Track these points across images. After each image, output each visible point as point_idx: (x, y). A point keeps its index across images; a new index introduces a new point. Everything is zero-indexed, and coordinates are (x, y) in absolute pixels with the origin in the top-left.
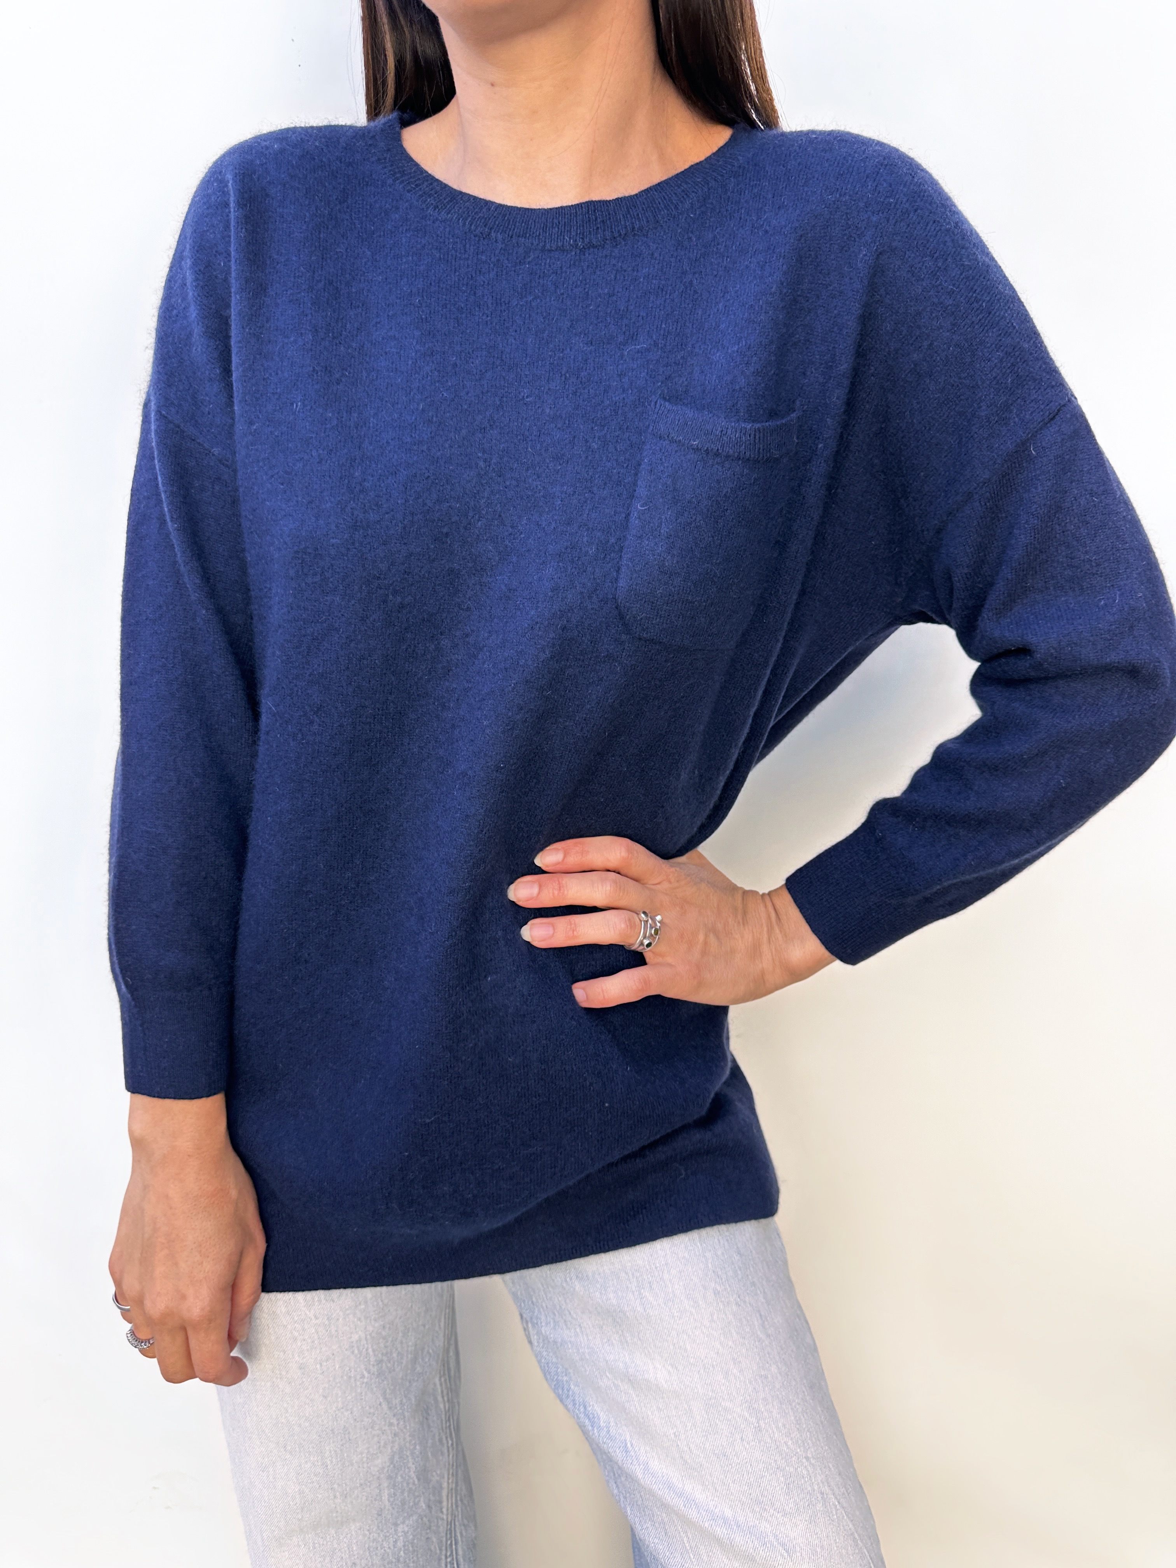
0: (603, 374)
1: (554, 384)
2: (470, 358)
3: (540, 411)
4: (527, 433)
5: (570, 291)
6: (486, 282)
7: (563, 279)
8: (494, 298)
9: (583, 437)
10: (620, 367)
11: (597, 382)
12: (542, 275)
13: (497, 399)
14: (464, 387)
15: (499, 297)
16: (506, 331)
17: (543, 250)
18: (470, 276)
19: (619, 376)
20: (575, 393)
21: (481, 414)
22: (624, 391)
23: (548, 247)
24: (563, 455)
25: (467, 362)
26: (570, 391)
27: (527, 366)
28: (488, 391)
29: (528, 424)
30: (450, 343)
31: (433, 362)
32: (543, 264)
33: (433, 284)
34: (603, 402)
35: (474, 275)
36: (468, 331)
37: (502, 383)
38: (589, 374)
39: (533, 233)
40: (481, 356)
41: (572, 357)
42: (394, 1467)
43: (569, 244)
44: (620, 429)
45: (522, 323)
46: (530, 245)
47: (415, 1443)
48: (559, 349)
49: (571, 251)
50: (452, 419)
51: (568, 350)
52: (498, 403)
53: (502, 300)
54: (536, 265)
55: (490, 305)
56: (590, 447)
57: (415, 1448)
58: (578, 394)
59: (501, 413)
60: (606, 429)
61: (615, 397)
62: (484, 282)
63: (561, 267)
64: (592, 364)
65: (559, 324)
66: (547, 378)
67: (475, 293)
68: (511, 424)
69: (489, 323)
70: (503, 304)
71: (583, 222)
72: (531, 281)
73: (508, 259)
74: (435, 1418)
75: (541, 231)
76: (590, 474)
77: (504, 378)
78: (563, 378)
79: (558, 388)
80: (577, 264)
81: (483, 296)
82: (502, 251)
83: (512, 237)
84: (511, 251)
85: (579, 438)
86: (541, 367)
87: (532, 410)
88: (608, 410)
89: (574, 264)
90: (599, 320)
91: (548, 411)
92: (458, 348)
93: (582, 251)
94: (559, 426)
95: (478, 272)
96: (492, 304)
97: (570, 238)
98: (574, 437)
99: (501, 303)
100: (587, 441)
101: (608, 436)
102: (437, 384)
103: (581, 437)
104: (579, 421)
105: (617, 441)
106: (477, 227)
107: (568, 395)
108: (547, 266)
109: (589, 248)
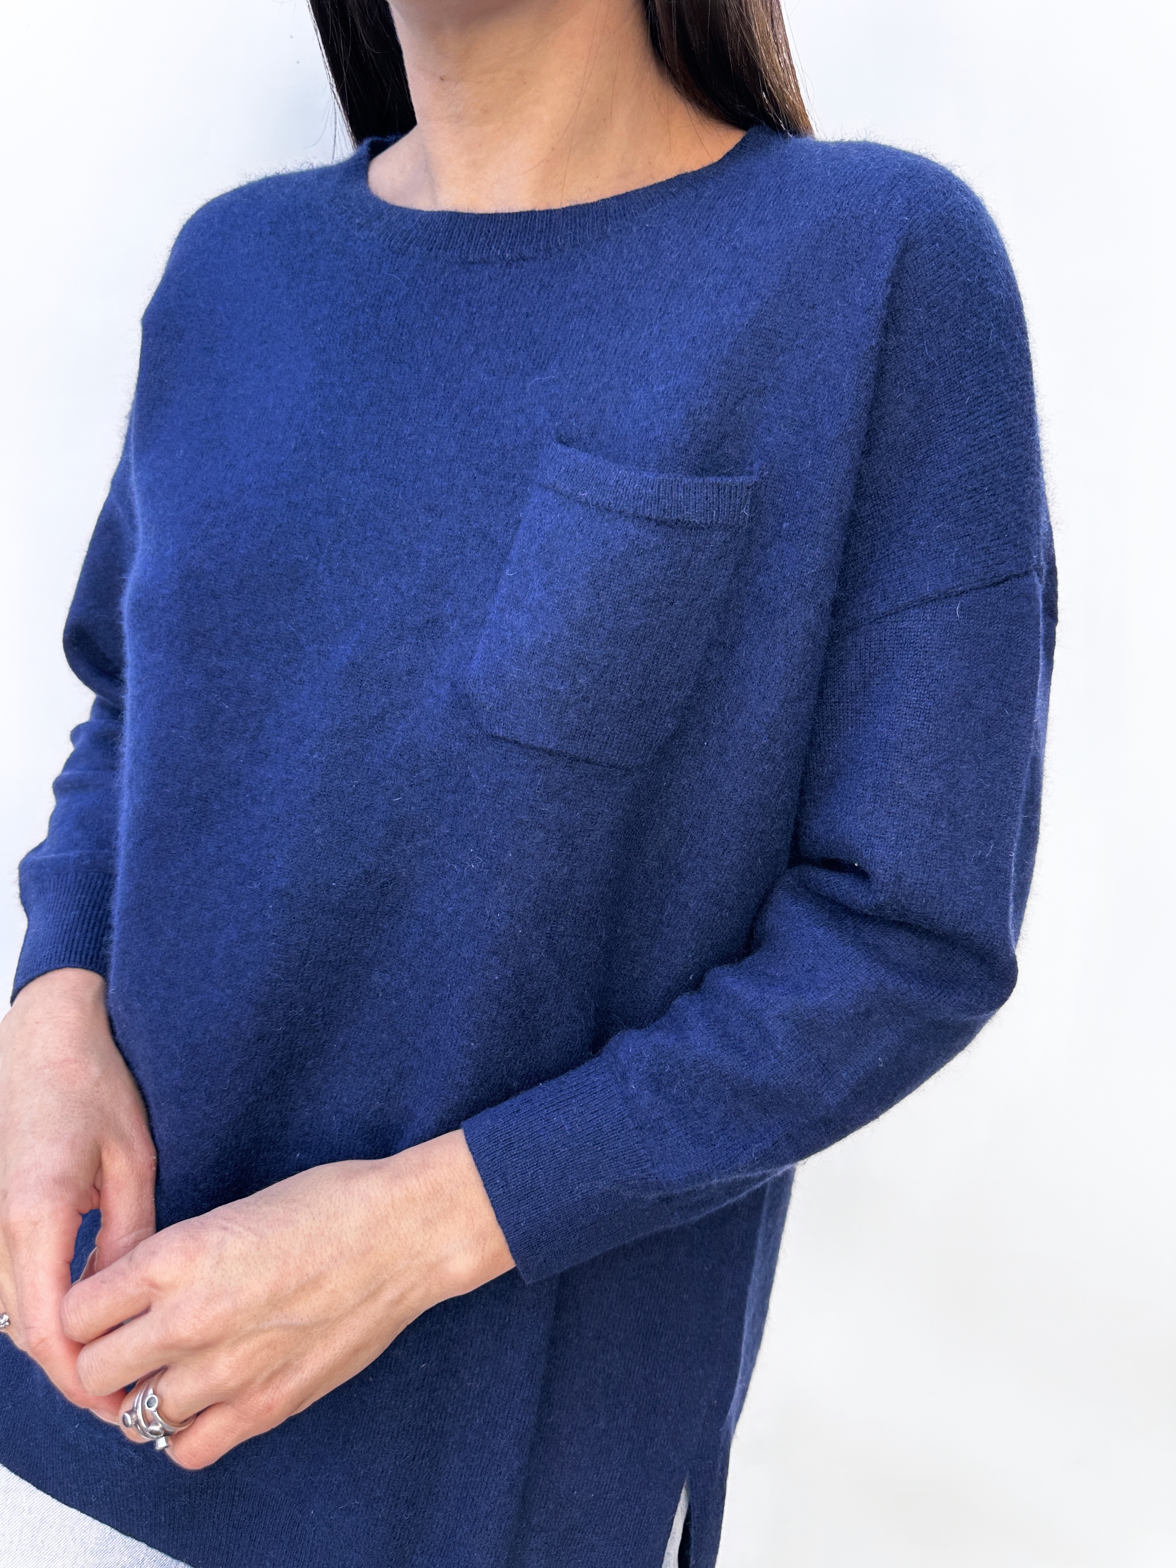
0: (500, 409)
2: (354, 389)
4: (402, 478)
6: (394, 303)
7: (479, 296)
8: (398, 320)
9: (465, 486)
10: (522, 400)
11: (490, 419)
12: (456, 292)
13: (375, 437)
14: (342, 422)
15: (404, 318)
16: (400, 357)
17: (463, 263)
19: (518, 411)
20: (463, 432)
21: (354, 454)
23: (471, 259)
24: (436, 506)
27: (417, 400)
28: (366, 428)
29: (404, 467)
32: (461, 279)
34: (491, 444)
37: (385, 418)
39: (456, 244)
41: (470, 388)
43: (498, 256)
44: (506, 476)
45: (419, 348)
46: (448, 258)
48: (457, 379)
49: (498, 263)
51: (467, 380)
52: (376, 441)
53: (407, 322)
54: (451, 281)
58: (468, 433)
59: (377, 453)
61: (508, 437)
62: (391, 303)
63: (481, 283)
64: (490, 397)
66: (435, 414)
68: (386, 467)
71: (518, 232)
75: (465, 242)
76: (464, 531)
77: (388, 413)
80: (499, 278)
81: (382, 318)
82: (416, 268)
83: (428, 251)
84: (427, 267)
85: (458, 486)
86: (432, 400)
87: (411, 450)
88: (496, 454)
89: (496, 279)
90: (511, 344)
91: (429, 452)
92: (347, 379)
93: (509, 263)
94: (439, 470)
95: (385, 293)
96: (394, 326)
97: (500, 250)
99: (403, 326)
100: (466, 491)
101: (493, 485)
102: (314, 420)
103: (461, 485)
104: (462, 465)
106: (396, 243)
109: (518, 260)
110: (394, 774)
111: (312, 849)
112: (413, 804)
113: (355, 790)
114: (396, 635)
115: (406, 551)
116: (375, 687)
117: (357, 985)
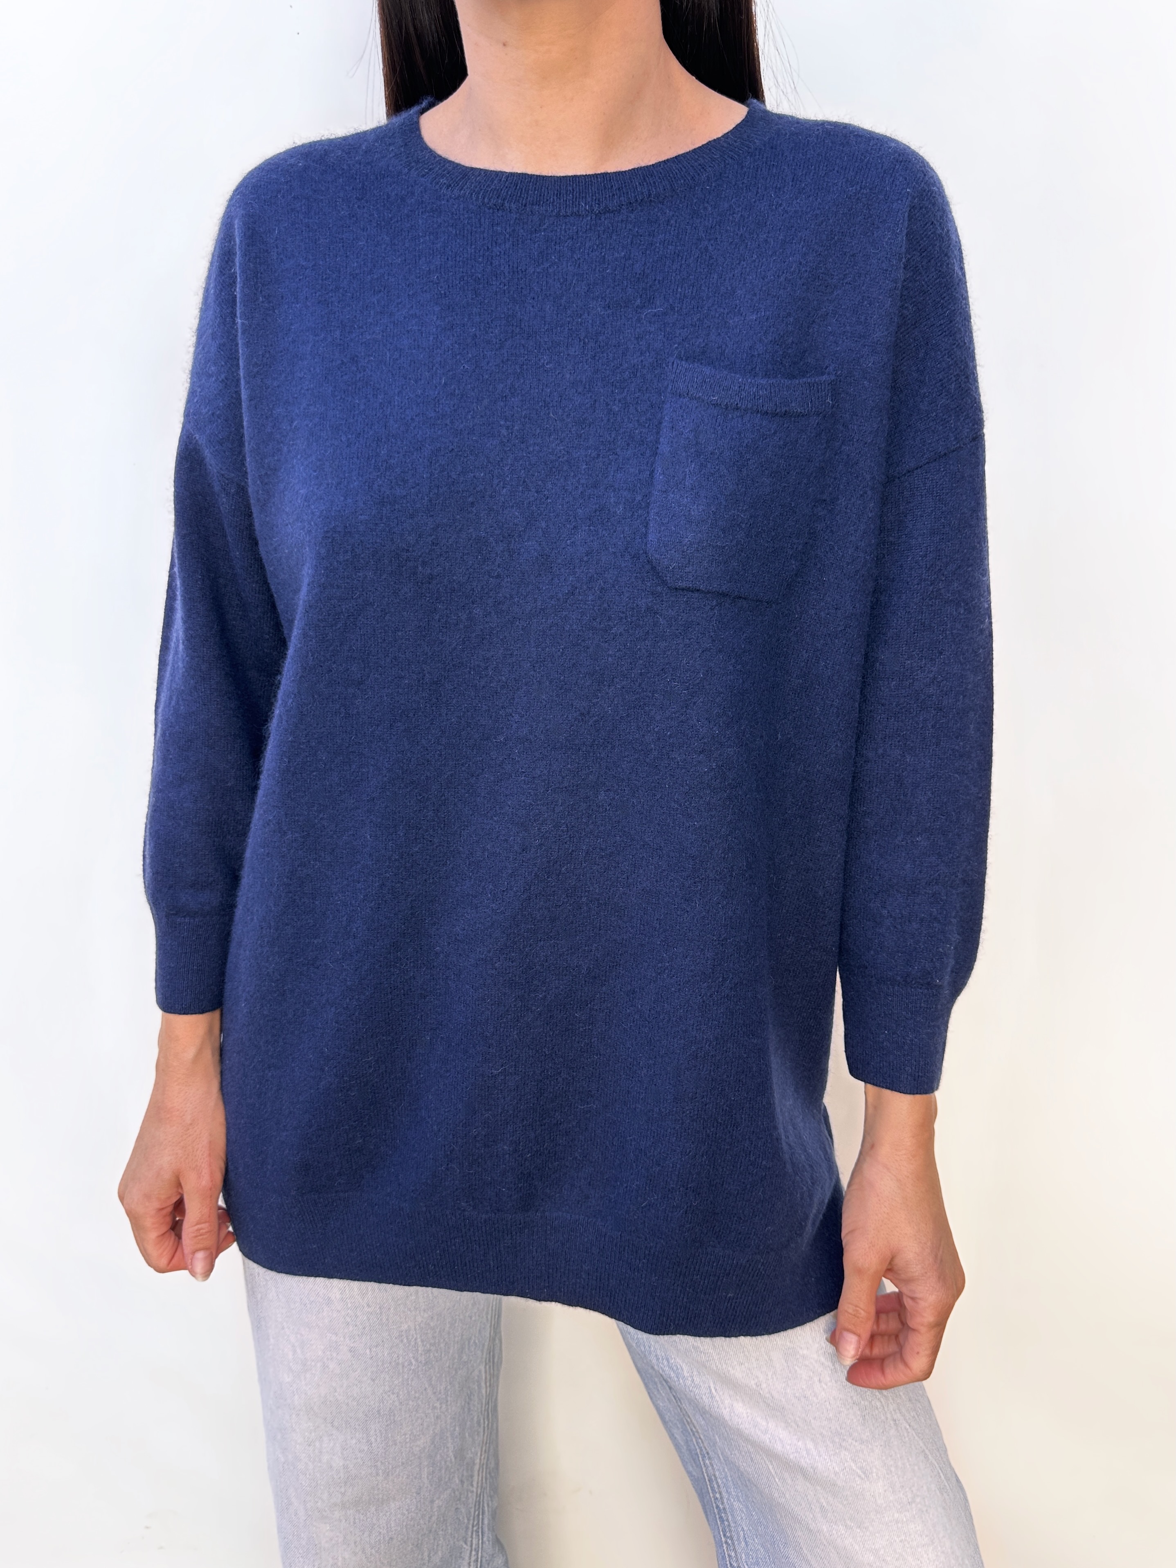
0: (621, 338)
1: (573, 350)
2: (489, 327)
3: (560, 376)
4: (548, 399)
5: (586, 256)
6: (503, 252)
7: (579, 244)
8: (511, 267)
9: (604, 400)
10: (638, 330)
11: (615, 346)
12: (558, 241)
13: (517, 367)
14: (484, 357)
15: (515, 265)
16: (523, 298)
17: (558, 215)
18: (486, 248)
19: (637, 339)
20: (594, 357)
21: (502, 383)
22: (641, 353)
23: (563, 212)
24: (585, 419)
25: (487, 332)
26: (589, 356)
27: (546, 333)
28: (508, 360)
29: (549, 390)
30: (469, 315)
31: (453, 335)
32: (558, 230)
33: (450, 258)
34: (621, 365)
35: (490, 247)
36: (486, 301)
37: (522, 351)
38: (607, 338)
39: (547, 200)
40: (500, 326)
41: (590, 322)
42: (435, 1447)
43: (585, 209)
44: (640, 390)
45: (539, 290)
46: (544, 212)
47: (455, 1425)
48: (577, 315)
49: (587, 216)
50: (473, 390)
51: (586, 315)
52: (519, 371)
53: (519, 268)
54: (552, 231)
55: (507, 274)
56: (611, 410)
57: (455, 1430)
58: (597, 358)
59: (522, 381)
60: (626, 390)
61: (634, 359)
62: (500, 252)
63: (577, 232)
64: (610, 328)
65: (576, 289)
66: (566, 344)
67: (491, 264)
68: (532, 391)
69: (507, 292)
70: (520, 272)
72: (547, 248)
73: (523, 228)
74: (476, 1403)
75: (555, 198)
76: (613, 436)
77: (524, 346)
78: (582, 343)
79: (577, 353)
80: (593, 228)
81: (500, 265)
82: (517, 221)
83: (525, 206)
84: (525, 221)
85: (600, 402)
86: (560, 333)
87: (552, 376)
88: (627, 373)
89: (590, 229)
90: (616, 284)
91: (568, 376)
92: (477, 319)
93: (598, 215)
94: (580, 390)
95: (494, 243)
96: (509, 273)
97: (585, 204)
98: (595, 401)
99: (518, 272)
100: (607, 405)
101: (628, 398)
102: (458, 357)
103: (602, 400)
104: (599, 385)
105: (637, 402)
107: (587, 360)
108: (563, 232)
109: (605, 213)
110: (591, 635)
111: (539, 704)
112: (609, 655)
113: (562, 653)
114: (572, 527)
115: (565, 458)
116: (562, 570)
117: (588, 804)
